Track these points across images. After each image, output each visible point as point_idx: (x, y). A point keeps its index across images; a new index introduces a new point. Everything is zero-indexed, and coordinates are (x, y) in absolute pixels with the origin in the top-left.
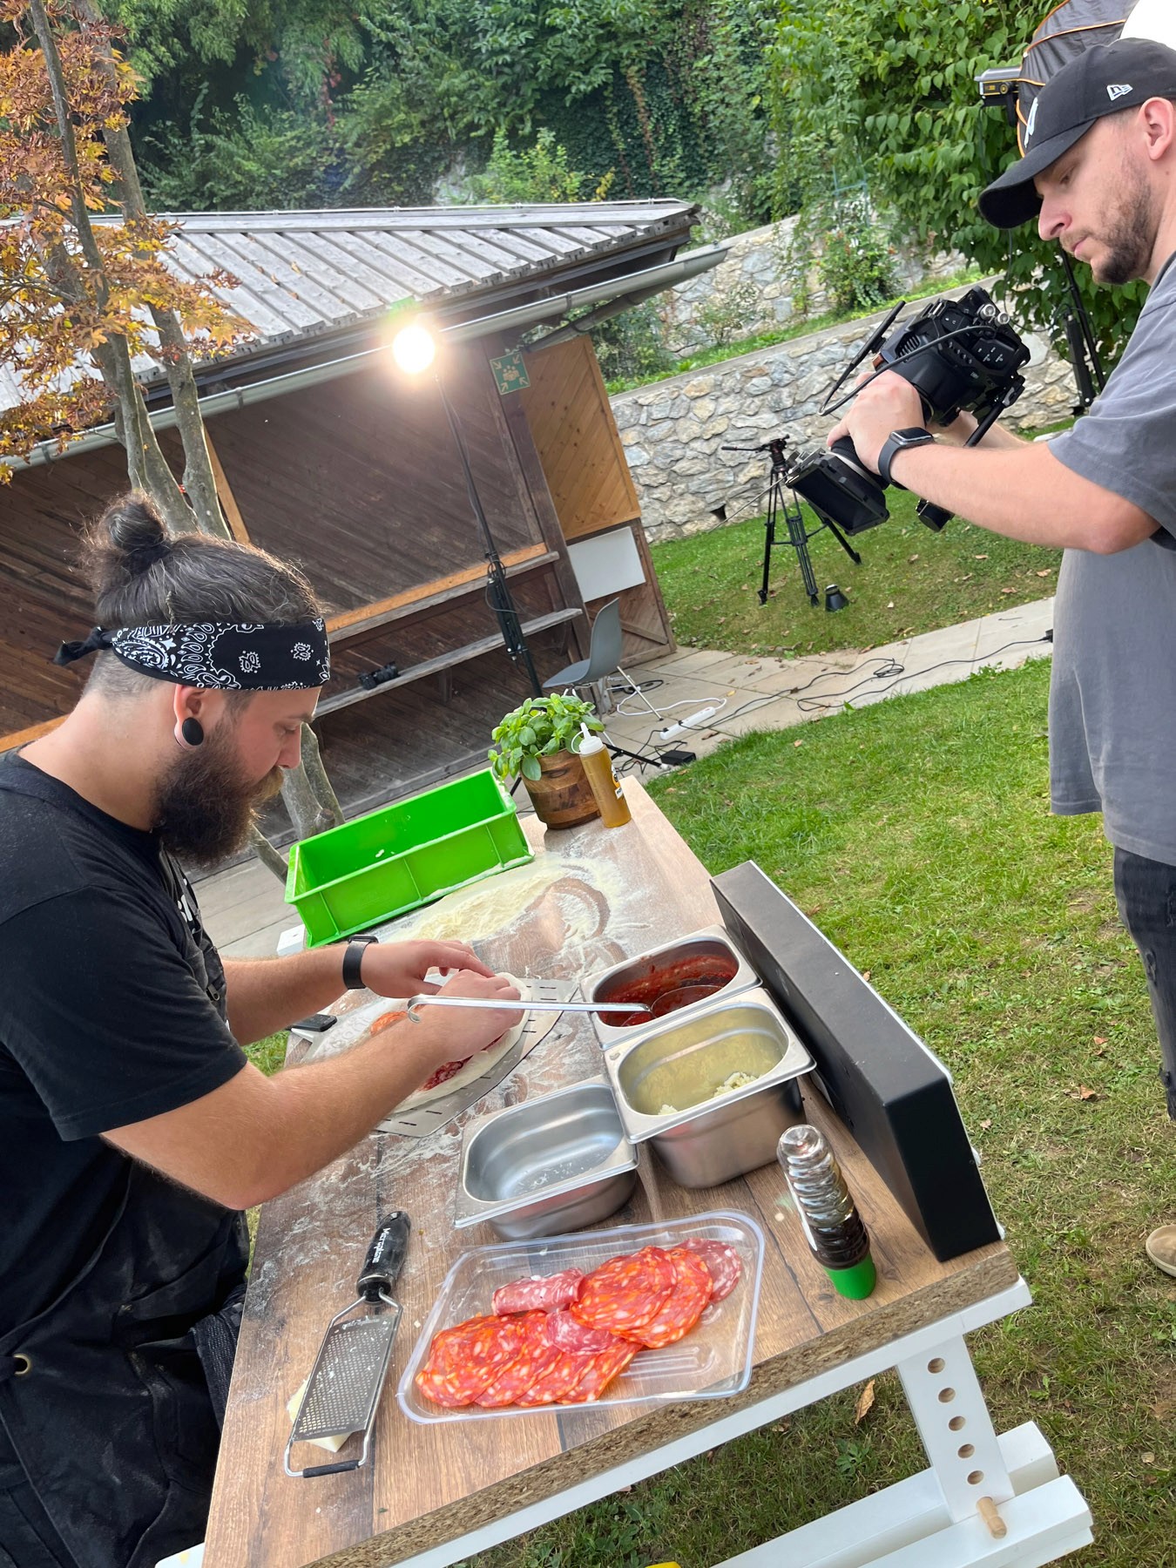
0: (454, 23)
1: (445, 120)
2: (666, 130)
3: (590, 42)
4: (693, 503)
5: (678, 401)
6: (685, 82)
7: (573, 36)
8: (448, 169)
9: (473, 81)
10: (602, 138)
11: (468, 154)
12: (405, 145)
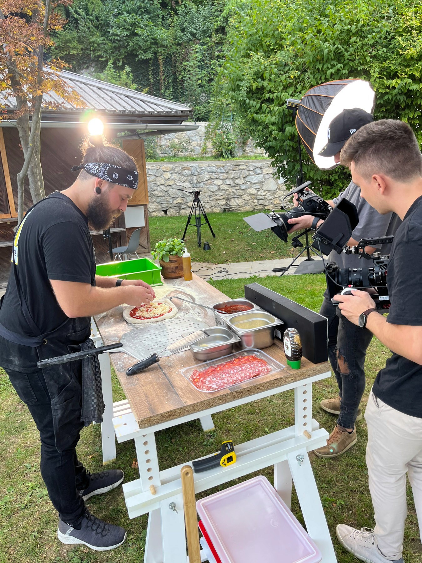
0: (101, 20)
1: (91, 51)
2: (168, 81)
3: (148, 43)
4: (157, 206)
5: (159, 171)
6: (178, 67)
7: (143, 39)
8: (88, 67)
9: (104, 42)
10: (145, 76)
11: (96, 65)
12: (74, 54)
